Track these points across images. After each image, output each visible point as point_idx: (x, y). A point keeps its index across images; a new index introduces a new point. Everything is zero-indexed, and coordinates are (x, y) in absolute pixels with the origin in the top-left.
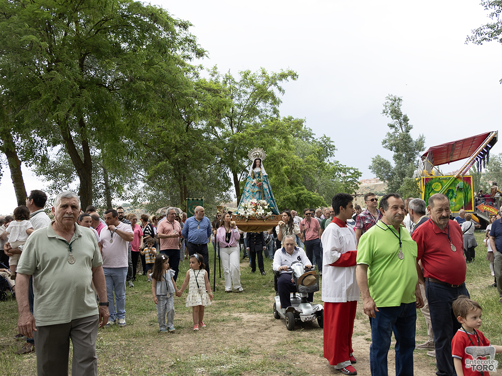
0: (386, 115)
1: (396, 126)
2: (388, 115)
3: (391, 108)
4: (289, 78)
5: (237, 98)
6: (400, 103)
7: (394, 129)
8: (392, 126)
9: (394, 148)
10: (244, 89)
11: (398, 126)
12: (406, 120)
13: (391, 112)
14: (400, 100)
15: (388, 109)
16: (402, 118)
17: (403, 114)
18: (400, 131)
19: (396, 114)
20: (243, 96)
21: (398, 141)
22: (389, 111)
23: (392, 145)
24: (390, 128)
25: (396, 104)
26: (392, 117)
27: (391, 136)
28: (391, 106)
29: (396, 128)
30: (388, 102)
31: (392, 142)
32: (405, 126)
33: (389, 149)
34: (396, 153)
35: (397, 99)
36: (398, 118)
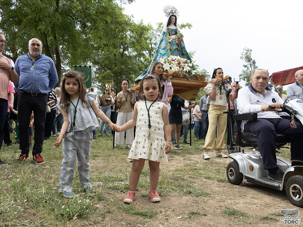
0: (242, 59)
1: (248, 66)
2: (243, 59)
3: (245, 55)
4: (187, 27)
5: (154, 39)
6: (251, 53)
7: (247, 68)
8: (245, 66)
9: (246, 79)
10: (158, 34)
11: (249, 66)
12: (254, 62)
13: (245, 58)
14: (251, 50)
15: (244, 56)
16: (252, 61)
17: (253, 59)
18: (250, 69)
19: (248, 59)
20: (158, 38)
21: (248, 75)
22: (244, 57)
23: (245, 78)
24: (244, 67)
25: (248, 53)
26: (246, 61)
27: (245, 72)
28: (245, 54)
29: (248, 67)
30: (244, 52)
31: (245, 75)
32: (253, 66)
33: (243, 79)
34: (247, 82)
35: (249, 50)
36: (249, 61)
